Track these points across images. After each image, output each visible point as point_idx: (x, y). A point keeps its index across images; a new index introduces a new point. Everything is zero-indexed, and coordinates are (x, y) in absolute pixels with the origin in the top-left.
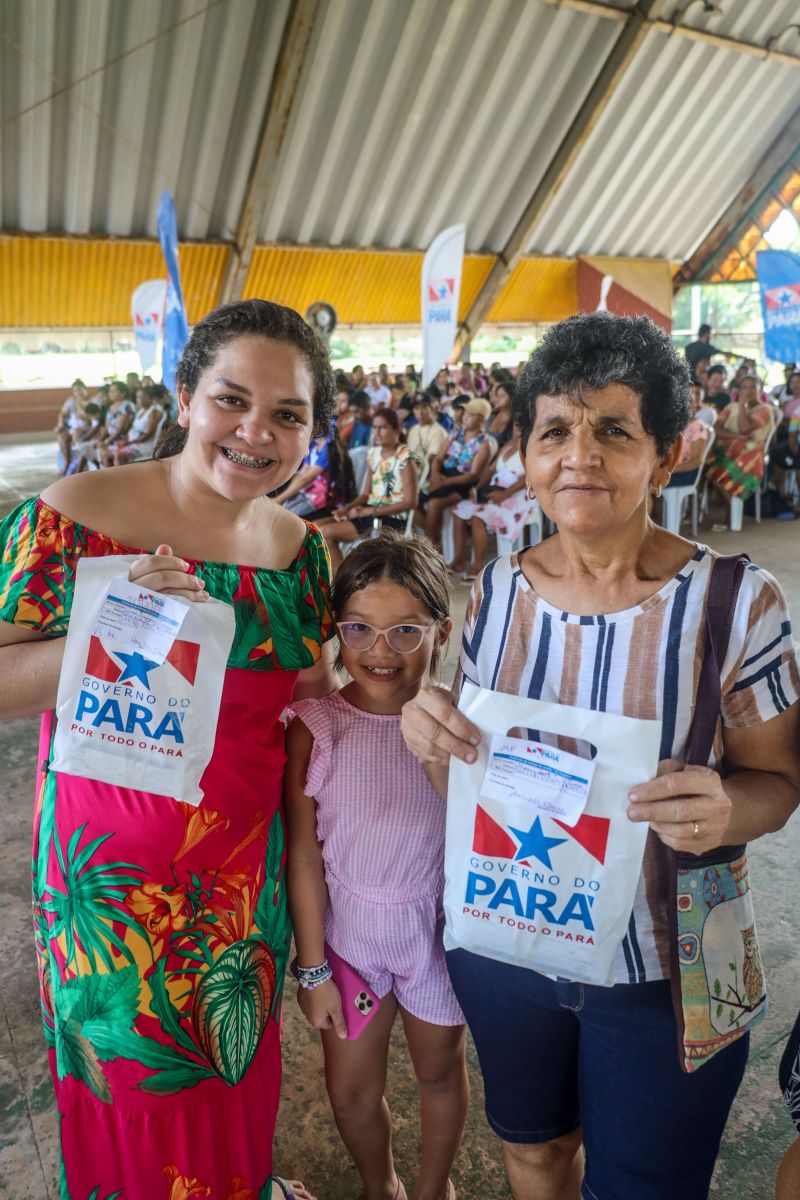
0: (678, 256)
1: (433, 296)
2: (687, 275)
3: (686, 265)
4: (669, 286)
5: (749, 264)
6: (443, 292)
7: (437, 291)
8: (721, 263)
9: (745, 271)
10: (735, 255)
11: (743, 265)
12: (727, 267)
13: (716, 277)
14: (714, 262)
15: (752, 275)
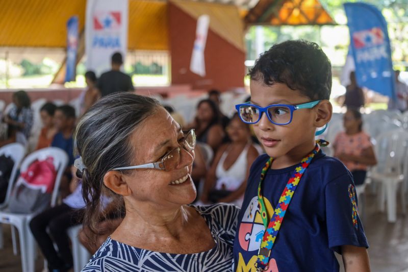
0: (245, 4)
1: (97, 25)
2: (253, 18)
3: (252, 11)
4: (239, 24)
5: (301, 12)
6: (108, 23)
7: (102, 19)
8: (279, 10)
9: (298, 17)
10: (289, 5)
11: (296, 12)
12: (284, 14)
13: (276, 21)
14: (274, 10)
15: (304, 20)
